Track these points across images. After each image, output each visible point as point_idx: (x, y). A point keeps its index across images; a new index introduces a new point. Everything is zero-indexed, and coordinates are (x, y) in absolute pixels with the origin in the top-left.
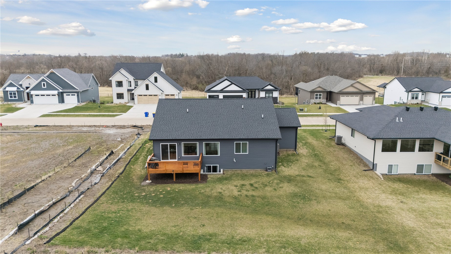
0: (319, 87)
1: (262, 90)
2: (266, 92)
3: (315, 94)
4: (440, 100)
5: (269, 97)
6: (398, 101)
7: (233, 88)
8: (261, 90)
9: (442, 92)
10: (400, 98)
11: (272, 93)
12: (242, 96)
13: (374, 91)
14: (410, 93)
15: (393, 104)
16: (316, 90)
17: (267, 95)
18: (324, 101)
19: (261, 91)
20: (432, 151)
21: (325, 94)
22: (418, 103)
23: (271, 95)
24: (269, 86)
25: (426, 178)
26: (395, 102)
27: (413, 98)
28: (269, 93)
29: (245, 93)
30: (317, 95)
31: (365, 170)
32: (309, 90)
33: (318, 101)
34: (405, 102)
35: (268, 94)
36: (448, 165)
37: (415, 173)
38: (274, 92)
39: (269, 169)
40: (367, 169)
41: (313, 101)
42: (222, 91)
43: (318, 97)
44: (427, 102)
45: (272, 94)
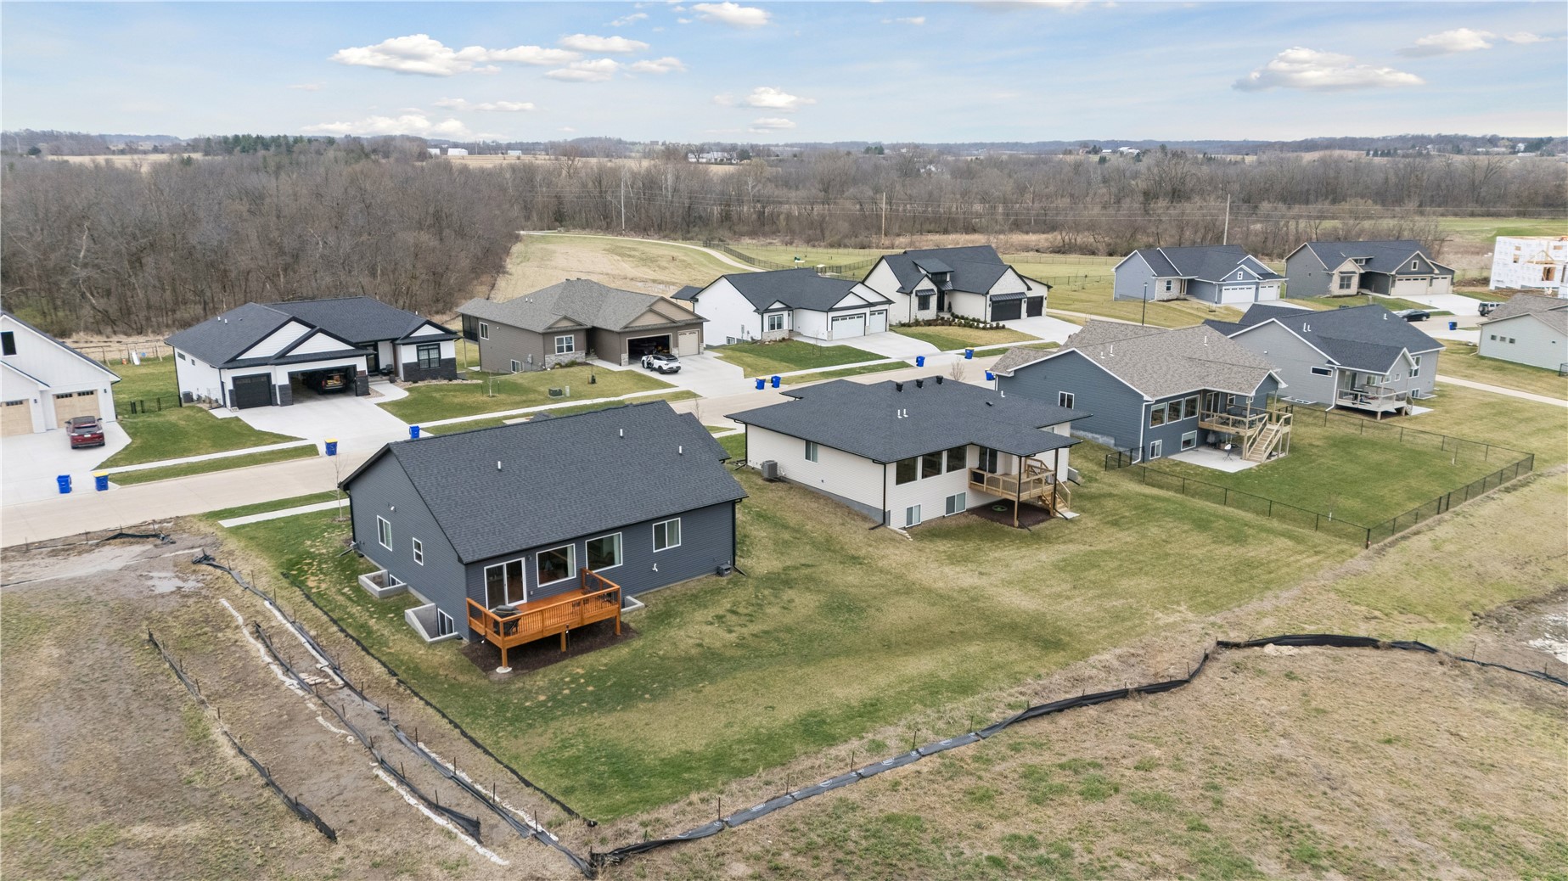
0: (565, 318)
1: (408, 340)
2: (418, 347)
3: (556, 338)
4: (830, 329)
5: (429, 359)
6: (737, 335)
7: (322, 343)
8: (406, 341)
9: (831, 310)
10: (743, 328)
11: (439, 349)
12: (354, 367)
13: (700, 318)
14: (766, 316)
15: (725, 342)
16: (557, 326)
17: (424, 356)
18: (580, 356)
19: (404, 344)
20: (963, 466)
21: (582, 337)
22: (784, 339)
23: (434, 355)
24: (427, 326)
25: (963, 521)
26: (729, 339)
27: (772, 327)
28: (428, 350)
29: (364, 359)
30: (560, 341)
31: (873, 529)
32: (540, 330)
33: (567, 357)
34: (758, 337)
35: (426, 352)
36: (1000, 490)
37: (944, 514)
38: (443, 345)
39: (726, 570)
40: (873, 526)
41: (551, 359)
42: (282, 358)
43: (565, 345)
44: (799, 334)
45: (436, 351)
